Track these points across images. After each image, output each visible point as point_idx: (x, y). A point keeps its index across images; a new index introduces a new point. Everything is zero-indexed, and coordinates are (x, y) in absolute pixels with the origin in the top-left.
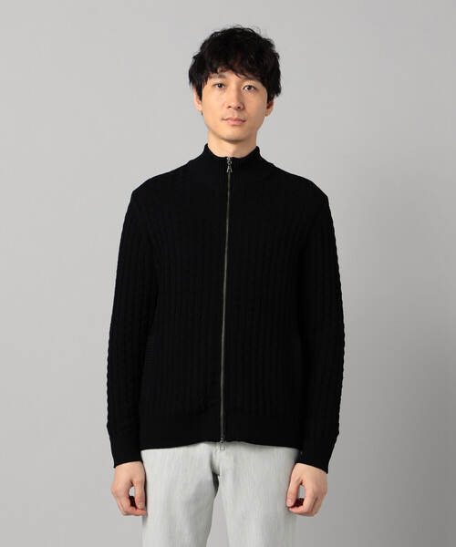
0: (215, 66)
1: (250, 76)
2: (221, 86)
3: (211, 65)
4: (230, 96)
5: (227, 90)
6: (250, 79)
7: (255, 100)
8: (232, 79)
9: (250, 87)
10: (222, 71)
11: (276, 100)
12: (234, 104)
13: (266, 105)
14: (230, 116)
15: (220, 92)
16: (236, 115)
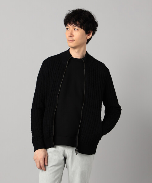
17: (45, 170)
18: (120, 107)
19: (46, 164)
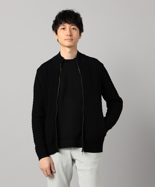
0: (61, 22)
1: (73, 24)
2: (63, 29)
3: (60, 22)
4: (67, 32)
5: (66, 30)
6: (73, 25)
7: (75, 33)
8: (67, 26)
9: (73, 29)
10: (64, 23)
11: (82, 34)
12: (69, 34)
13: (79, 35)
14: (68, 38)
15: (64, 31)
16: (70, 38)
17: (53, 177)
18: (121, 99)
19: (53, 171)
